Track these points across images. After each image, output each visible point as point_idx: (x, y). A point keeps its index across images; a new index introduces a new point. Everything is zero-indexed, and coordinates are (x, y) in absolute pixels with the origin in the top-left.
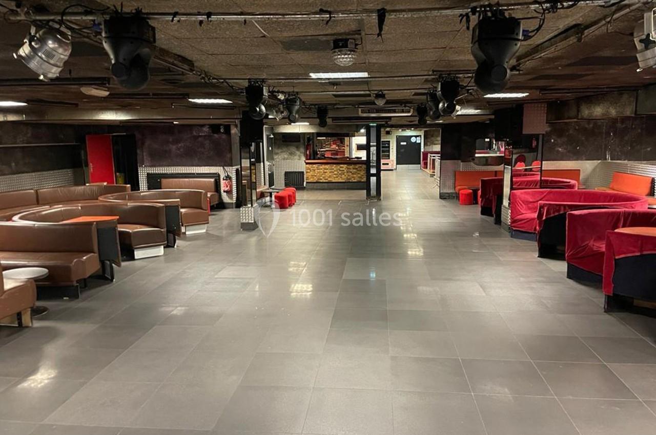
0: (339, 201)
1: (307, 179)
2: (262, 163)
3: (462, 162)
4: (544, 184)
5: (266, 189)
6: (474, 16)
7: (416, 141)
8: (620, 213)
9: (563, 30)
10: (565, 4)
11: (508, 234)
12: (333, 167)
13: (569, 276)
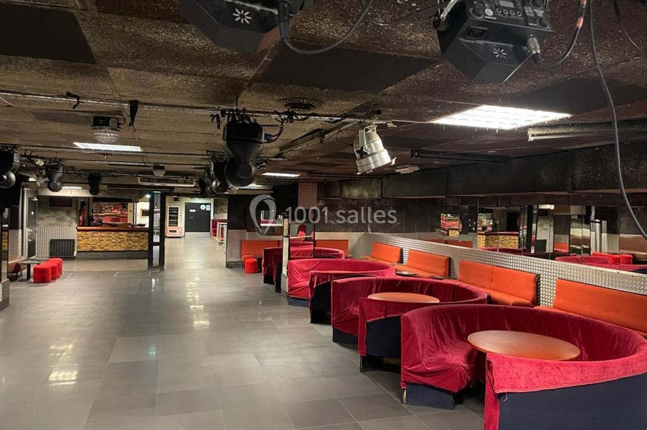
0: (116, 272)
1: (78, 248)
2: (20, 230)
3: (248, 231)
4: (317, 254)
5: (23, 261)
6: (223, 118)
7: (206, 209)
8: (373, 280)
9: (310, 132)
10: (299, 117)
11: (286, 301)
12: (111, 235)
13: (335, 340)
